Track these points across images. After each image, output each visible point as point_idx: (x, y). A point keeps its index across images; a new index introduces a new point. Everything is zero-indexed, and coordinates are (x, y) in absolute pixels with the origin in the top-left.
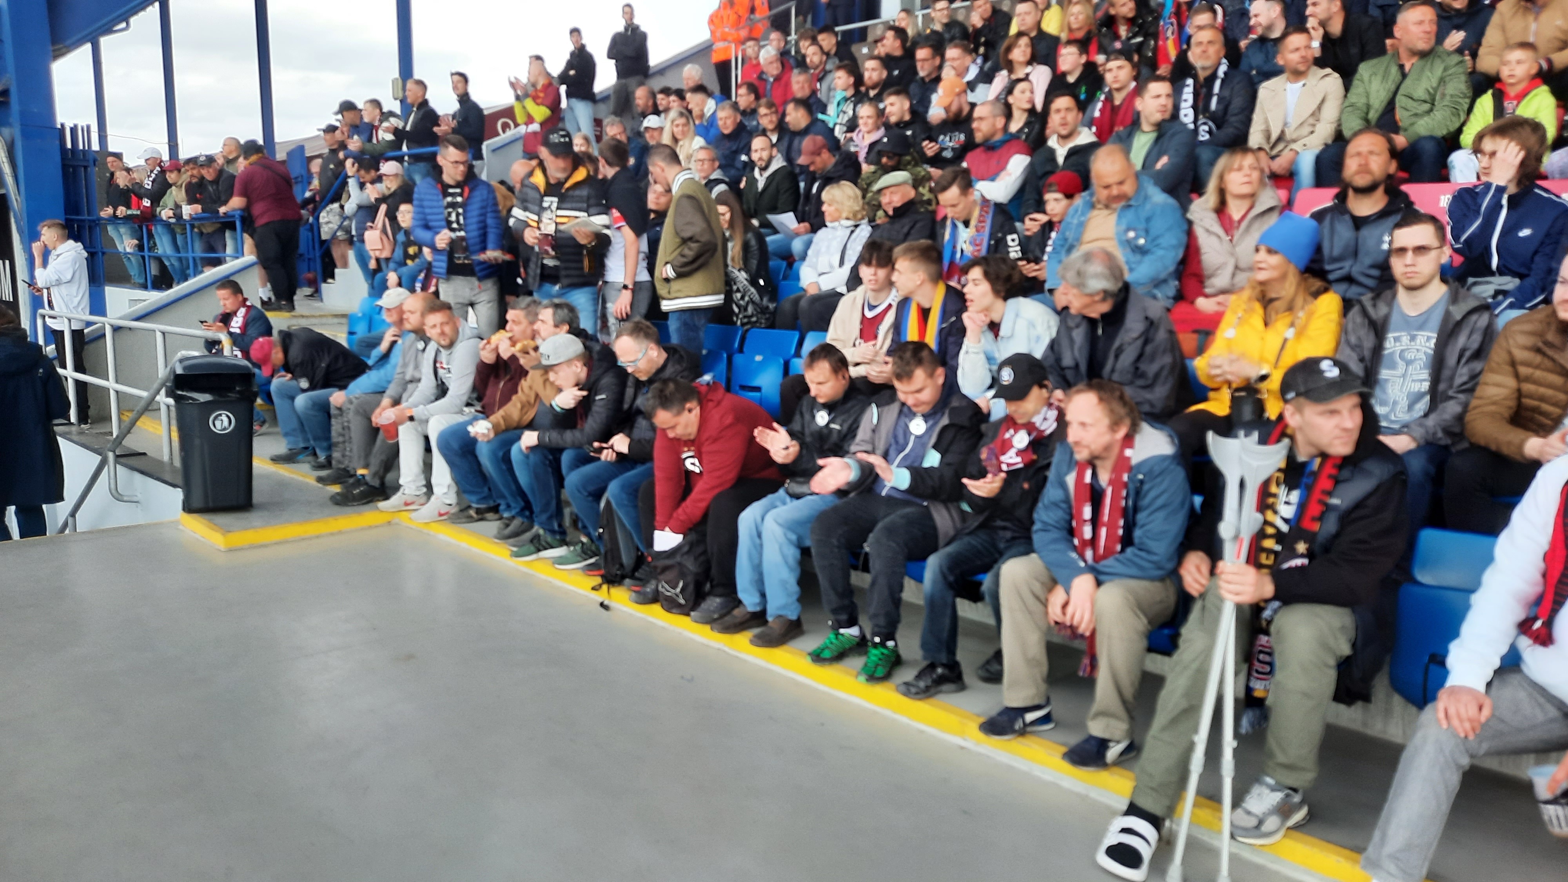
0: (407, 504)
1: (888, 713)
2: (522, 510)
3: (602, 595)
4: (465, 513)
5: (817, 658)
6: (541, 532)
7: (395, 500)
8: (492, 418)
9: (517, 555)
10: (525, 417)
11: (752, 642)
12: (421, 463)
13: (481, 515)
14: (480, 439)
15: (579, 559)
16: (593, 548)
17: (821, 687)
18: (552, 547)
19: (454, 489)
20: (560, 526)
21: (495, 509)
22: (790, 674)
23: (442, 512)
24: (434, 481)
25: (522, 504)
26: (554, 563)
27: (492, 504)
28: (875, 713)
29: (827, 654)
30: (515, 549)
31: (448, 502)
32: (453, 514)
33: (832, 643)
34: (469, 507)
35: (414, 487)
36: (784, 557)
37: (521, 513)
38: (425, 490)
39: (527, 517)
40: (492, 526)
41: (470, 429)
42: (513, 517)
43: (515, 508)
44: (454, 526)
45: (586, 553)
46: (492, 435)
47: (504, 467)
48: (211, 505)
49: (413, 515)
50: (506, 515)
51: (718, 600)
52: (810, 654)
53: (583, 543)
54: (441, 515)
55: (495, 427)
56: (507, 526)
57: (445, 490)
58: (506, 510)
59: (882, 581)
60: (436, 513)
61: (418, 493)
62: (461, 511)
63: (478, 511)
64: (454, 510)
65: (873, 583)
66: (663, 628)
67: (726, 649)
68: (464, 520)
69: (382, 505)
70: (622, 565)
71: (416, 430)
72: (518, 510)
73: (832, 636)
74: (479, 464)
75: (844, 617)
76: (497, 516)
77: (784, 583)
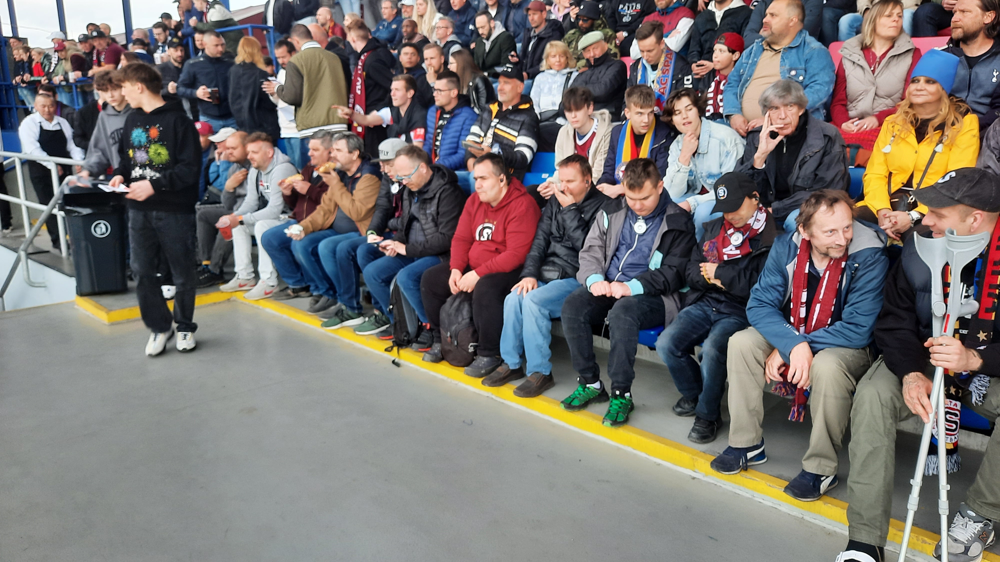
0: (241, 286)
1: (629, 449)
2: (328, 290)
3: (393, 355)
4: (285, 293)
5: (569, 405)
6: (344, 307)
7: (232, 283)
8: (302, 222)
9: (326, 325)
10: (327, 222)
11: (515, 393)
12: (250, 256)
13: (296, 293)
14: (294, 239)
15: (374, 327)
16: (384, 319)
17: (572, 428)
18: (352, 319)
19: (275, 275)
20: (358, 303)
21: (306, 289)
22: (547, 418)
23: (268, 291)
24: (260, 269)
25: (328, 286)
26: (355, 330)
27: (304, 285)
28: (619, 449)
29: (576, 403)
30: (325, 320)
31: (272, 284)
32: (276, 293)
33: (580, 394)
34: (287, 288)
35: (245, 274)
36: (539, 328)
37: (326, 293)
38: (253, 275)
39: (331, 295)
40: (306, 301)
41: (286, 231)
42: (320, 296)
43: (322, 289)
44: (276, 302)
45: (378, 323)
46: (303, 235)
47: (313, 259)
48: (97, 290)
49: (247, 294)
50: (315, 293)
51: (485, 359)
52: (562, 402)
53: (376, 316)
54: (266, 294)
55: (305, 229)
56: (317, 302)
57: (269, 276)
58: (314, 290)
59: (621, 347)
60: (263, 292)
61: (249, 278)
62: (281, 291)
63: (294, 291)
64: (276, 290)
65: (613, 349)
66: (443, 380)
67: (493, 397)
68: (284, 298)
69: (223, 287)
70: (408, 333)
71: (246, 233)
72: (324, 290)
73: (580, 389)
74: (293, 256)
75: (589, 375)
76: (308, 294)
77: (539, 347)
